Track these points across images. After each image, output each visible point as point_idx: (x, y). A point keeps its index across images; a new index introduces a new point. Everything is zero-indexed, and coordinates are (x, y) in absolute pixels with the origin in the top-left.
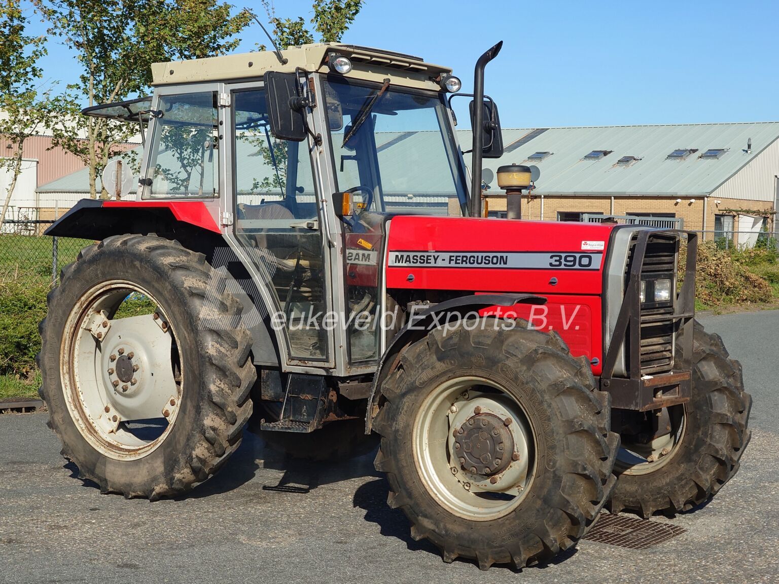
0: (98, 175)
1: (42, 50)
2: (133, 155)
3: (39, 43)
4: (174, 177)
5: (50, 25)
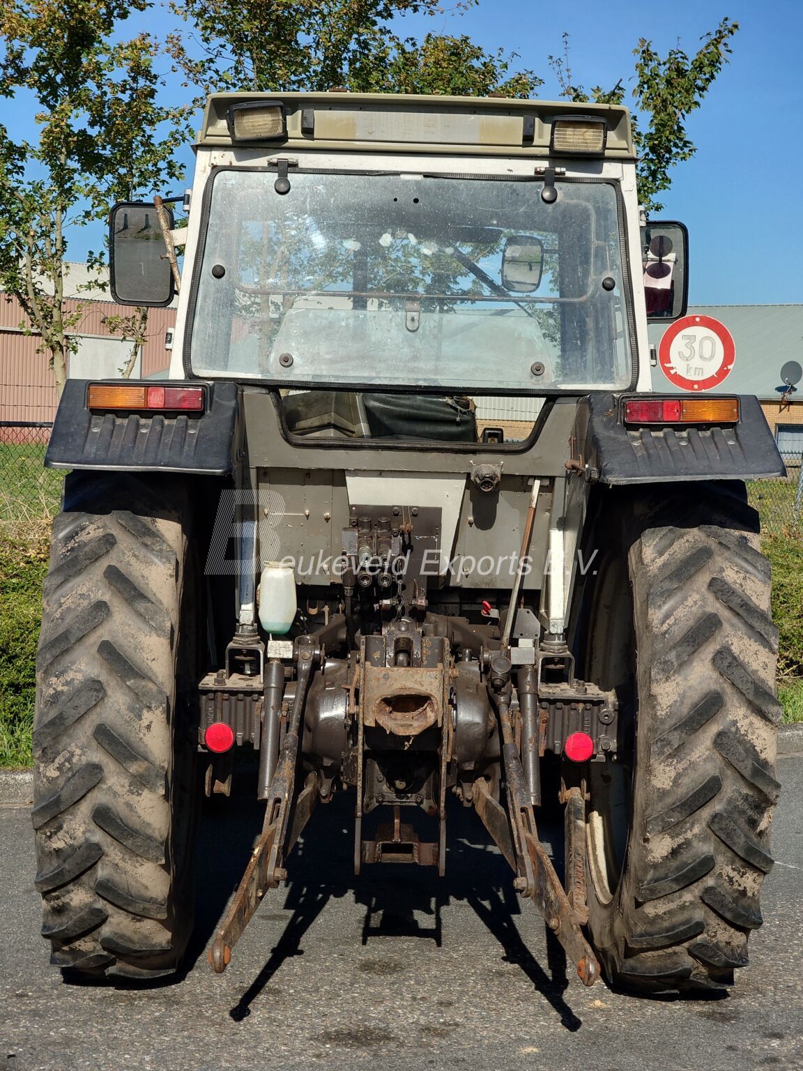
3: (181, 119)
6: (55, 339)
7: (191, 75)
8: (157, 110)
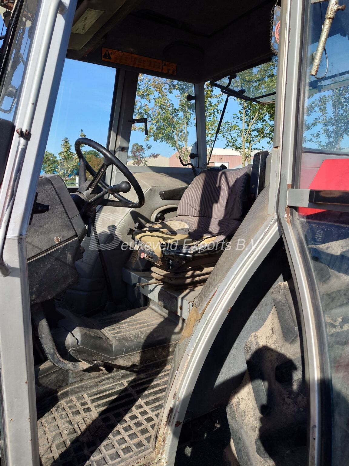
0: (246, 159)
2: (263, 149)
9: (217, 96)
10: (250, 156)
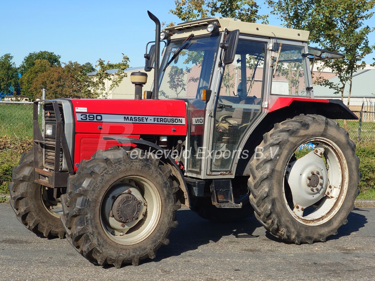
1: (266, 22)
3: (265, 18)
4: (336, 87)
5: (272, 9)
6: (227, 84)
7: (270, 5)
8: (258, 16)
9: (262, 18)
10: (297, 82)
